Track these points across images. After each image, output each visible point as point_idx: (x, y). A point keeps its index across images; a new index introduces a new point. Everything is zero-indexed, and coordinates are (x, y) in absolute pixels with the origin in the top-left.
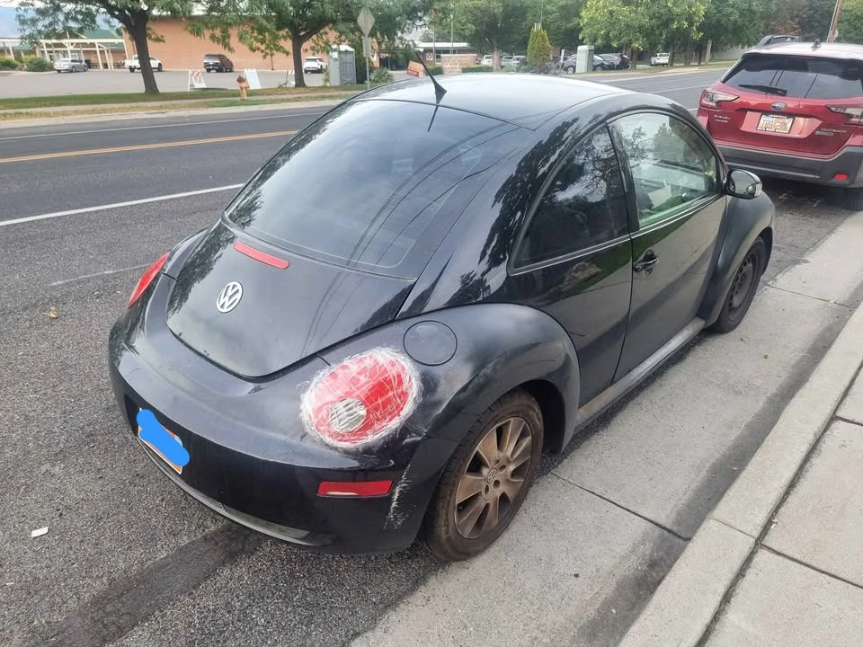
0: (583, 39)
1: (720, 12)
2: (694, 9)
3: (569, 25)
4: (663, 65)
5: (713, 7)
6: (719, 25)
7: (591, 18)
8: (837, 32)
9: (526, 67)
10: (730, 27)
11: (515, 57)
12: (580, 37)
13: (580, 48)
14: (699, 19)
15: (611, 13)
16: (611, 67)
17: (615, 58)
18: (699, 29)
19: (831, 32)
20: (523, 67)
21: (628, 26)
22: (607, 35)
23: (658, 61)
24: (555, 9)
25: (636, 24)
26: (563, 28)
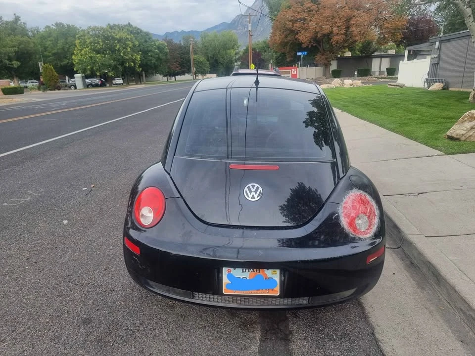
0: (77, 71)
1: (146, 59)
2: (134, 57)
3: (62, 64)
4: (120, 84)
5: (142, 56)
6: (147, 65)
7: (80, 60)
8: (195, 68)
9: (45, 86)
10: (153, 66)
11: (29, 81)
12: (75, 69)
13: (75, 75)
14: (138, 62)
15: (91, 57)
16: (96, 86)
17: (97, 81)
18: (140, 66)
19: (192, 68)
20: (42, 87)
21: (102, 64)
22: (92, 68)
23: (117, 82)
24: (50, 54)
25: (107, 63)
26: (59, 65)
